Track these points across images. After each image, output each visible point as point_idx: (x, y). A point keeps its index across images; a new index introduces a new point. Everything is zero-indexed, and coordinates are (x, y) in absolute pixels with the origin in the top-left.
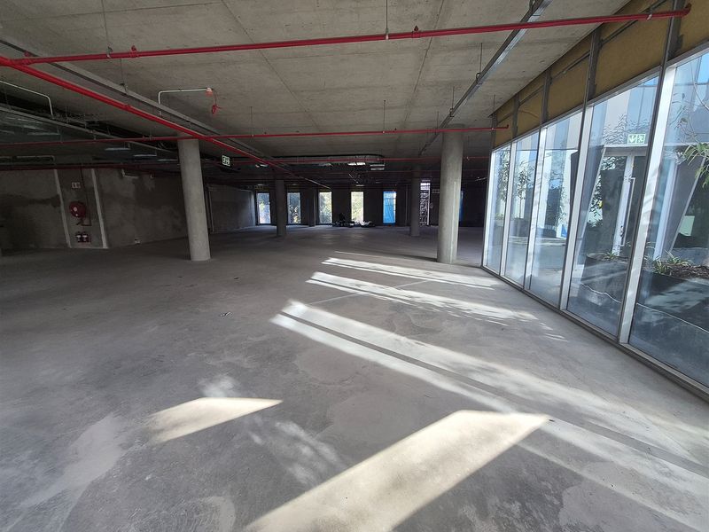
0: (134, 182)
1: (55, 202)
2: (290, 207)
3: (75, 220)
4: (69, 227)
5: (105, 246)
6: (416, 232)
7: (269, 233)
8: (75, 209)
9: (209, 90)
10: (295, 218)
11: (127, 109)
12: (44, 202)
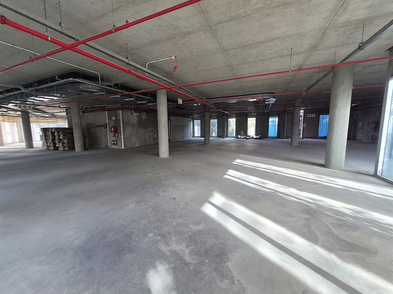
0: (137, 116)
1: (105, 126)
2: (211, 127)
3: (112, 134)
4: (110, 137)
5: (123, 147)
6: (296, 143)
7: (200, 142)
8: (113, 130)
9: (173, 57)
10: (214, 133)
11: (129, 72)
12: (101, 126)
